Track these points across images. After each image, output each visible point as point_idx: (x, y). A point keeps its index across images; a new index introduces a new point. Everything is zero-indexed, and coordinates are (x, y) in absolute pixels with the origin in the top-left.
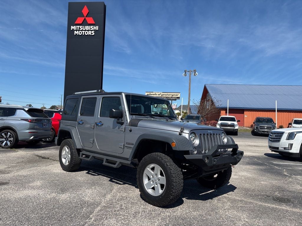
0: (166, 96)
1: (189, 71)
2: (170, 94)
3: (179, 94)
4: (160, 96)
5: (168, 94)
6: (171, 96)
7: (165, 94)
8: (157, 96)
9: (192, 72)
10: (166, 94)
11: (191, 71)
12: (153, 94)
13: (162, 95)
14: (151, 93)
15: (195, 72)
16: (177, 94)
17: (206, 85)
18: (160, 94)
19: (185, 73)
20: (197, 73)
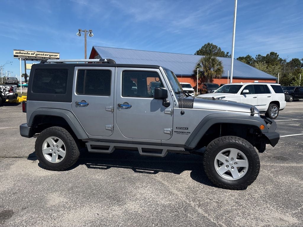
0: (42, 56)
1: (84, 31)
2: (47, 54)
3: (58, 55)
4: (34, 55)
5: (45, 54)
6: (48, 56)
7: (41, 53)
8: (30, 55)
9: (87, 33)
10: (43, 53)
11: (87, 31)
12: (24, 52)
13: (37, 55)
14: (22, 52)
15: (91, 33)
16: (56, 54)
17: (95, 47)
18: (33, 53)
19: (79, 32)
20: (92, 34)
